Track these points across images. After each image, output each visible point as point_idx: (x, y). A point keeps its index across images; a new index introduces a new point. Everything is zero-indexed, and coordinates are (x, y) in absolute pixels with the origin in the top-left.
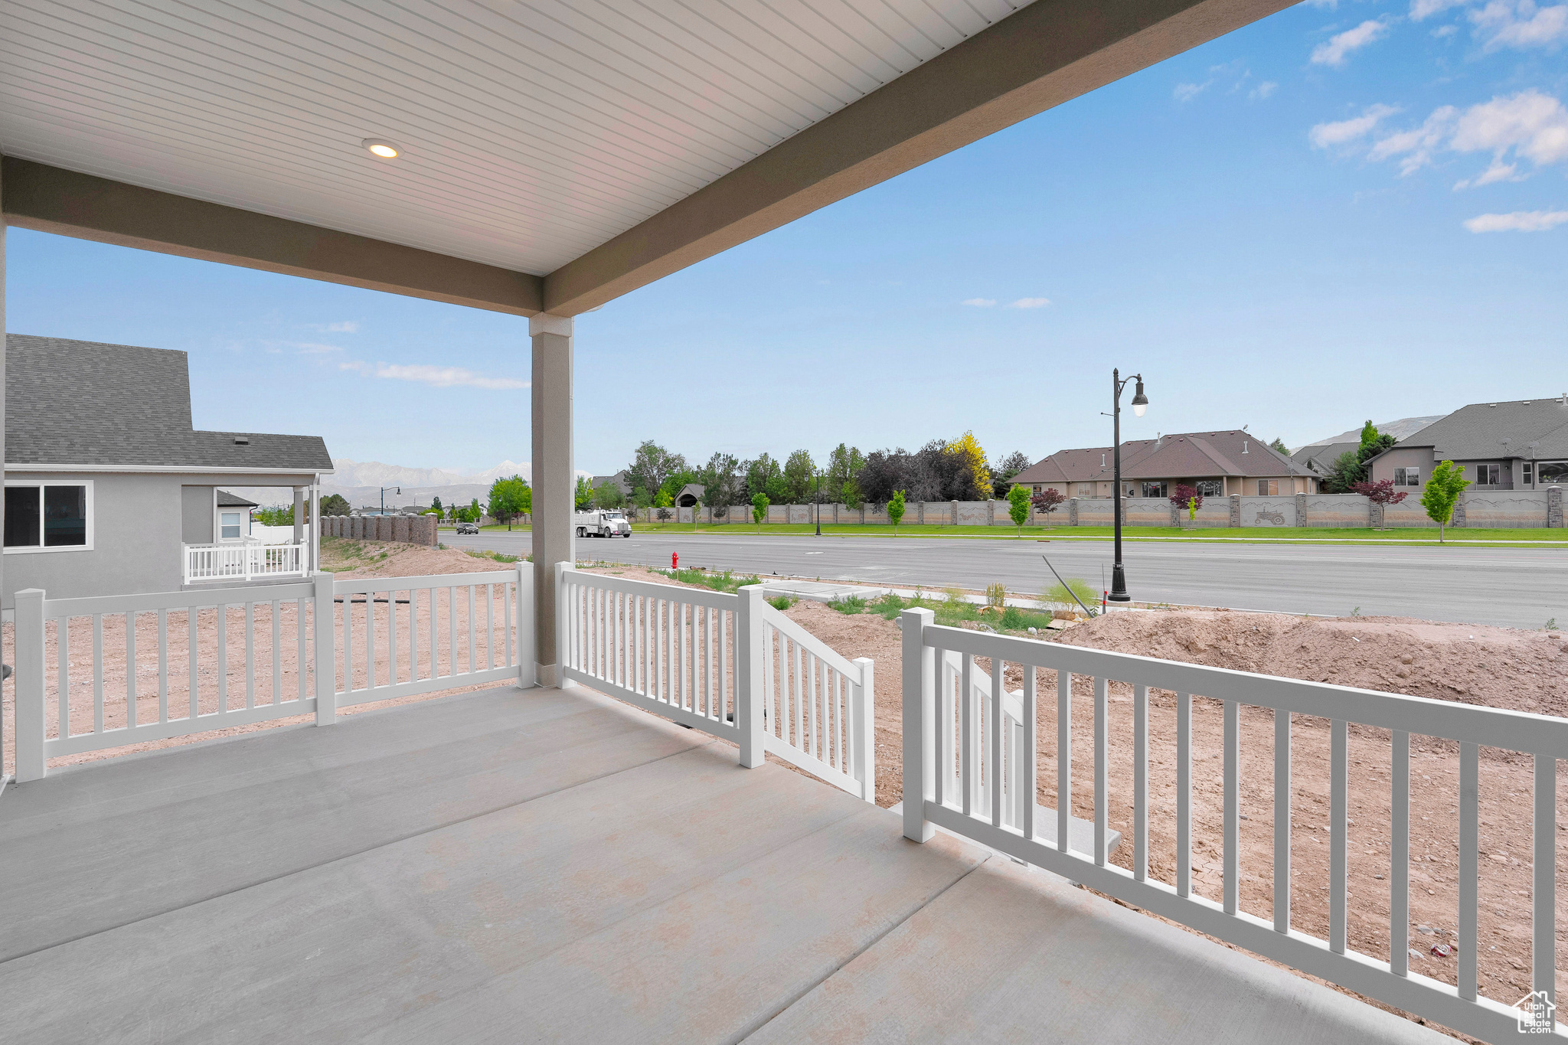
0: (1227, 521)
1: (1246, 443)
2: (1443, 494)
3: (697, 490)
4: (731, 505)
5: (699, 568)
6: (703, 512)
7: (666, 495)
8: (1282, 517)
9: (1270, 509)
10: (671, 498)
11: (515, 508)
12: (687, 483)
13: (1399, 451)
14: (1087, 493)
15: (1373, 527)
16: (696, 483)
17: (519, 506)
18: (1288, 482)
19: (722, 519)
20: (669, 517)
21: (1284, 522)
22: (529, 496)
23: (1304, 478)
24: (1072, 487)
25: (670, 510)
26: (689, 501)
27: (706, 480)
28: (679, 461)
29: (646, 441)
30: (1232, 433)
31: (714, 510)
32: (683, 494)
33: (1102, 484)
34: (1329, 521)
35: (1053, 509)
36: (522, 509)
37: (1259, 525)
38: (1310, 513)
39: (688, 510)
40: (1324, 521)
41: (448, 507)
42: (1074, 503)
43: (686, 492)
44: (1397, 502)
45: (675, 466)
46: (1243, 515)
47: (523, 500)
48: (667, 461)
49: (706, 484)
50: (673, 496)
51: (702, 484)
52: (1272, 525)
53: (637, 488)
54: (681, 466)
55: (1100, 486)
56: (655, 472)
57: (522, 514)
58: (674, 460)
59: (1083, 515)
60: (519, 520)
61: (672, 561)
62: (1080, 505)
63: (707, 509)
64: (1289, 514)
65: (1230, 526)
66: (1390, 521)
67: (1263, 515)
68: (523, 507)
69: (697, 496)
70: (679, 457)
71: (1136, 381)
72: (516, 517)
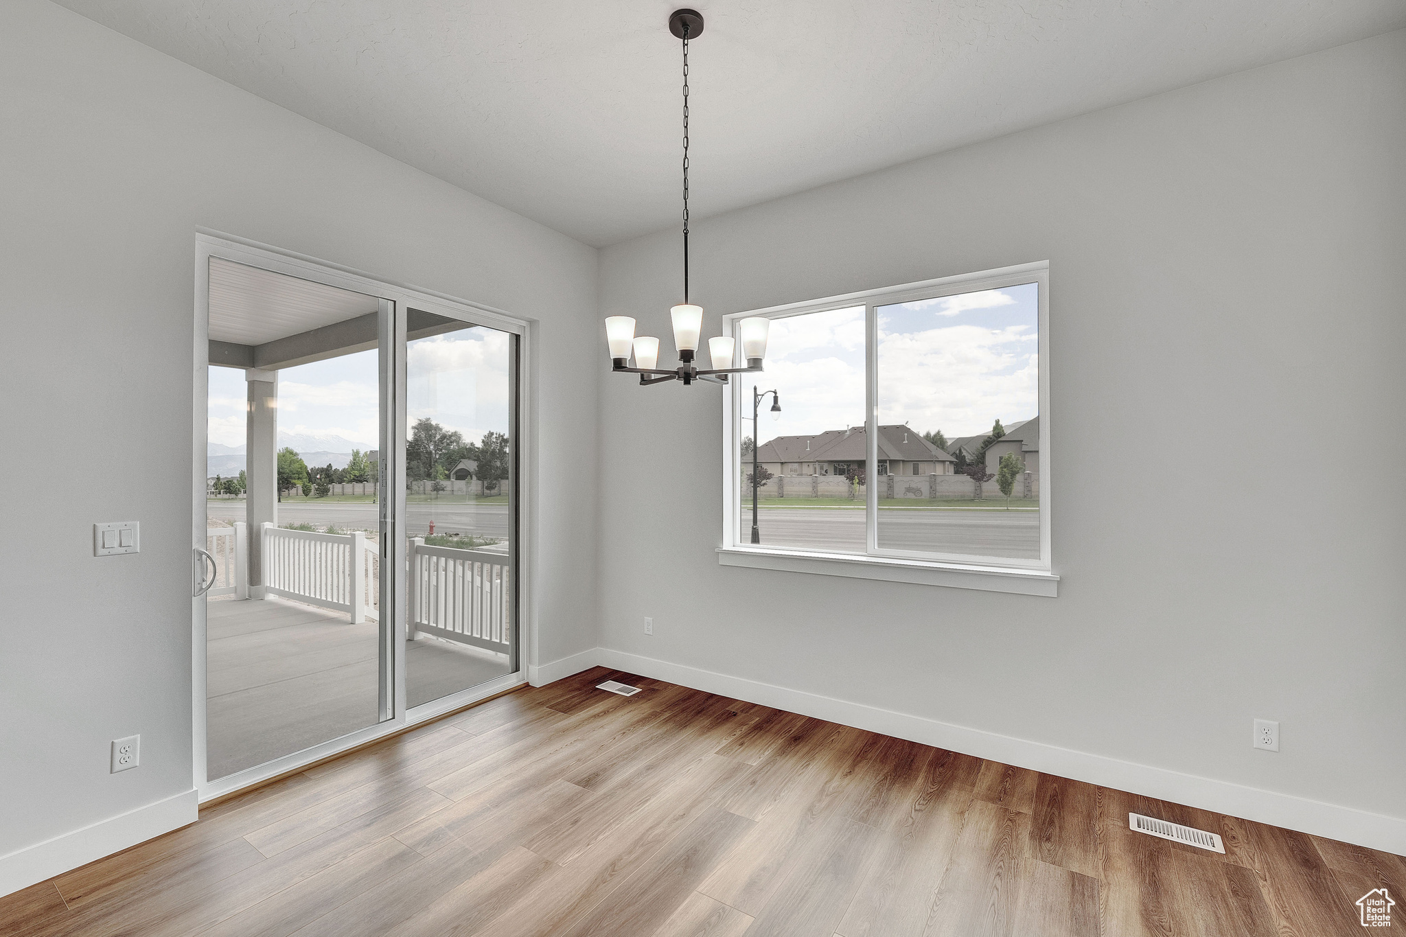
0: (885, 494)
1: (906, 434)
2: (1009, 476)
3: (471, 465)
4: (502, 479)
5: (453, 534)
6: (475, 485)
7: (440, 468)
8: (921, 491)
9: (913, 485)
10: (447, 472)
11: (286, 479)
12: (462, 458)
13: (1002, 444)
14: (796, 471)
15: (977, 498)
16: (469, 458)
17: (291, 477)
18: (932, 465)
19: (493, 491)
20: (443, 490)
21: (922, 494)
22: (301, 468)
23: (944, 462)
24: (785, 465)
25: (445, 483)
26: (463, 475)
27: (478, 456)
28: (455, 437)
29: (423, 418)
30: (897, 427)
31: (486, 484)
32: (458, 468)
33: (806, 465)
34: (950, 494)
35: (764, 484)
36: (293, 481)
37: (906, 497)
38: (938, 488)
39: (462, 483)
40: (947, 494)
41: (213, 478)
42: (781, 479)
43: (461, 466)
44: (988, 480)
45: (451, 442)
46: (896, 489)
47: (295, 472)
48: (444, 437)
49: (478, 459)
50: (449, 470)
51: (475, 460)
52: (914, 497)
53: (412, 463)
54: (458, 443)
55: (805, 465)
56: (432, 447)
57: (294, 485)
58: (450, 436)
59: (788, 489)
60: (290, 492)
61: (429, 528)
62: (785, 481)
63: (480, 482)
64: (925, 489)
65: (888, 498)
66: (987, 494)
67: (909, 490)
68: (295, 479)
69: (472, 470)
70: (455, 434)
71: (774, 395)
72: (286, 488)
